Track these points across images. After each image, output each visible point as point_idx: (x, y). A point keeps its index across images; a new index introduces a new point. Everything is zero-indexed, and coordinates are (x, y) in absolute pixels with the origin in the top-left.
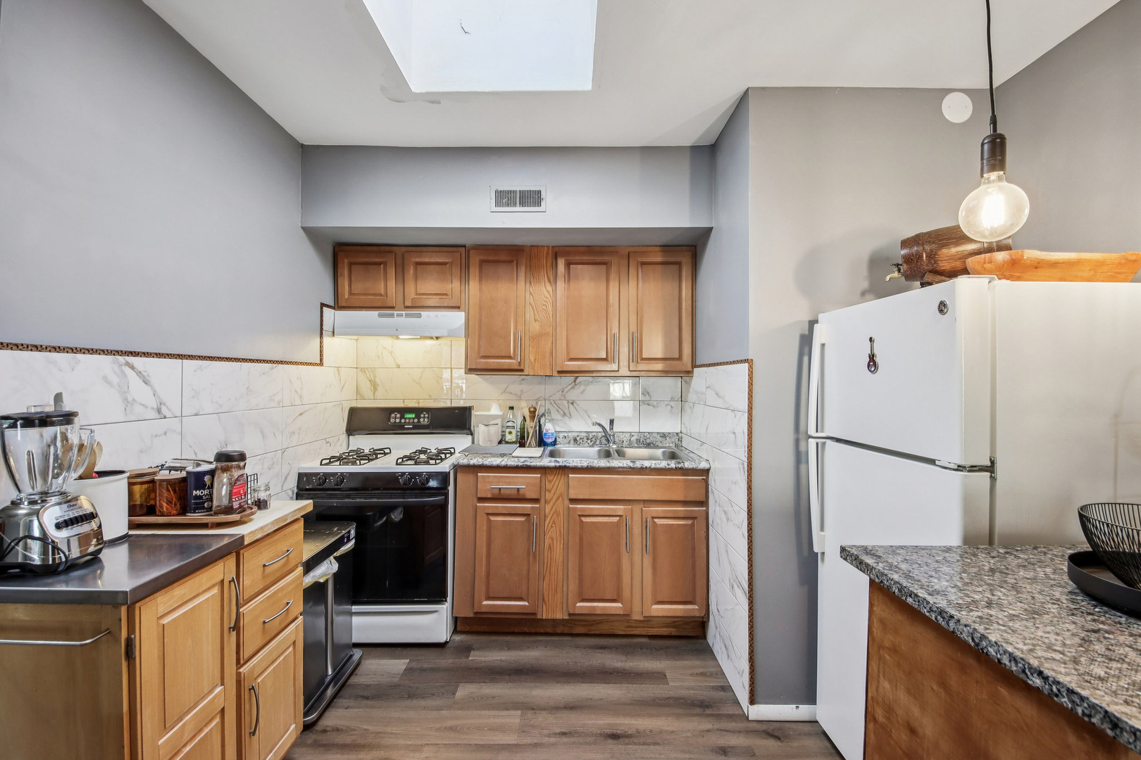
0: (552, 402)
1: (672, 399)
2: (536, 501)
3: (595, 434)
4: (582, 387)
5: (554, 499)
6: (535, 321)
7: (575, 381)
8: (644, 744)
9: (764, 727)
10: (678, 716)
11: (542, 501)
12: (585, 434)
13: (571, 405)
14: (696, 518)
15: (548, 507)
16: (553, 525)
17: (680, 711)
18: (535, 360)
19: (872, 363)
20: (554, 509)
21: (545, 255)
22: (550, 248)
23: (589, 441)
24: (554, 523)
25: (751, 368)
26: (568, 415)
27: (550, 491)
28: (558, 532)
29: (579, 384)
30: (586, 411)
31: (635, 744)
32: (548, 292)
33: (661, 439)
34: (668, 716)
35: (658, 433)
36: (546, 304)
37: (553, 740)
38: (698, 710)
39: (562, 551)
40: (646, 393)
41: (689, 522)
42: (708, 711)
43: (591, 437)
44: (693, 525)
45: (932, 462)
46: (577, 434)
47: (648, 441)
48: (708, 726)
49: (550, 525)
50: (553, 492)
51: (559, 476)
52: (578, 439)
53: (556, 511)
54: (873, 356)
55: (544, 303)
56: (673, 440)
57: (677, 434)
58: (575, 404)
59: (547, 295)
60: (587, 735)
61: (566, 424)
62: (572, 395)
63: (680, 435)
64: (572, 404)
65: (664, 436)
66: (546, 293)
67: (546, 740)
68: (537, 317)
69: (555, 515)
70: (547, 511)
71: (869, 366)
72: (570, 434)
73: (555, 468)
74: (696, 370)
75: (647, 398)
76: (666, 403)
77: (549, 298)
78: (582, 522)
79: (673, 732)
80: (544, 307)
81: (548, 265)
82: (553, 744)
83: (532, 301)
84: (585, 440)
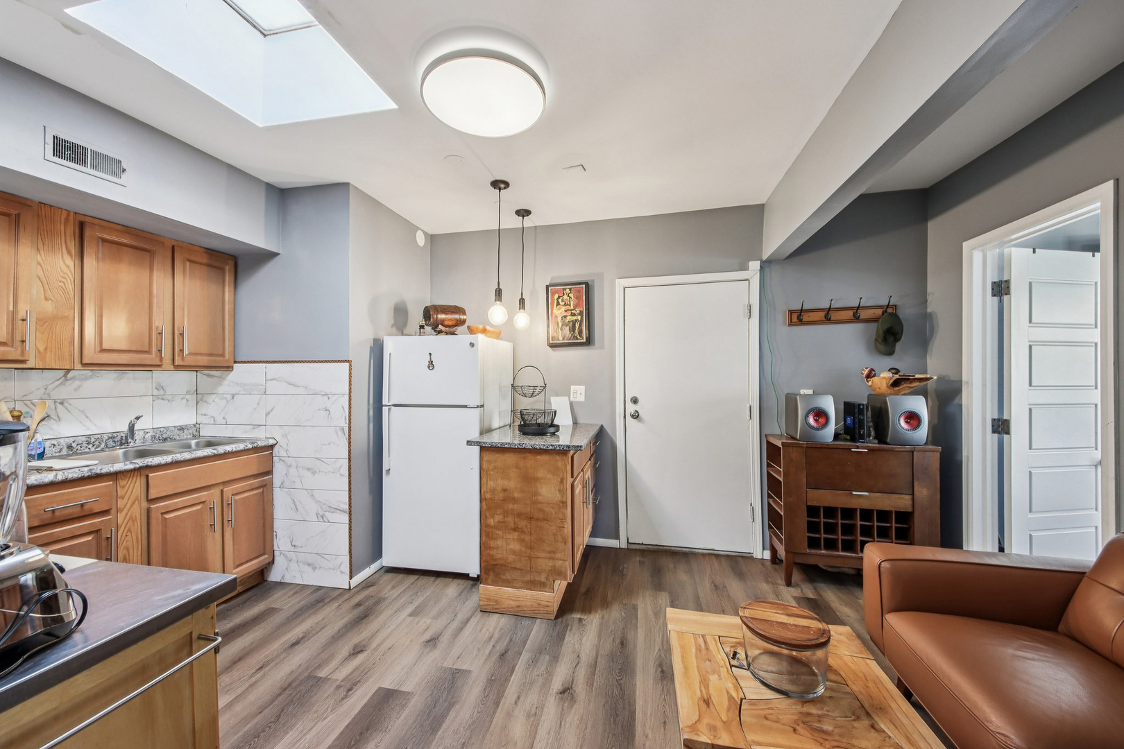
0: (28, 403)
1: (188, 393)
2: (106, 512)
3: (99, 436)
4: (77, 383)
5: (128, 506)
6: (46, 299)
7: (65, 376)
8: (318, 633)
9: (360, 587)
10: (314, 613)
11: (113, 511)
12: (84, 439)
13: (59, 406)
14: (265, 485)
15: (121, 517)
16: (129, 534)
17: (312, 611)
18: (46, 349)
19: (431, 365)
20: (129, 515)
21: (63, 220)
22: (72, 214)
23: (90, 446)
24: (129, 530)
25: (350, 366)
26: (56, 418)
27: (123, 498)
28: (135, 541)
29: (71, 379)
30: (82, 412)
31: (312, 636)
32: (68, 267)
33: (178, 432)
34: (309, 616)
35: (174, 427)
36: (64, 280)
37: (258, 675)
38: (321, 604)
39: (140, 557)
40: (159, 387)
41: (261, 490)
42: (326, 601)
43: (93, 440)
44: (263, 492)
45: (465, 406)
46: (72, 439)
47: (165, 436)
48: (337, 604)
49: (124, 535)
50: (126, 497)
51: (135, 478)
52: (74, 445)
53: (131, 517)
54: (432, 362)
55: (61, 279)
56: (191, 431)
57: (194, 425)
58: (66, 404)
59: (66, 270)
60: (277, 656)
61: (52, 429)
62: (64, 392)
63: (198, 426)
64: (62, 403)
65: (181, 429)
66: (63, 267)
67: (253, 679)
68: (49, 294)
69: (130, 523)
70: (120, 521)
71: (429, 367)
72: (62, 440)
73: (135, 470)
74: (236, 366)
75: (162, 392)
76: (182, 396)
77: (69, 274)
78: (166, 519)
79: (323, 619)
80: (61, 284)
81: (68, 234)
82: (264, 676)
83: (41, 273)
84: (85, 445)
